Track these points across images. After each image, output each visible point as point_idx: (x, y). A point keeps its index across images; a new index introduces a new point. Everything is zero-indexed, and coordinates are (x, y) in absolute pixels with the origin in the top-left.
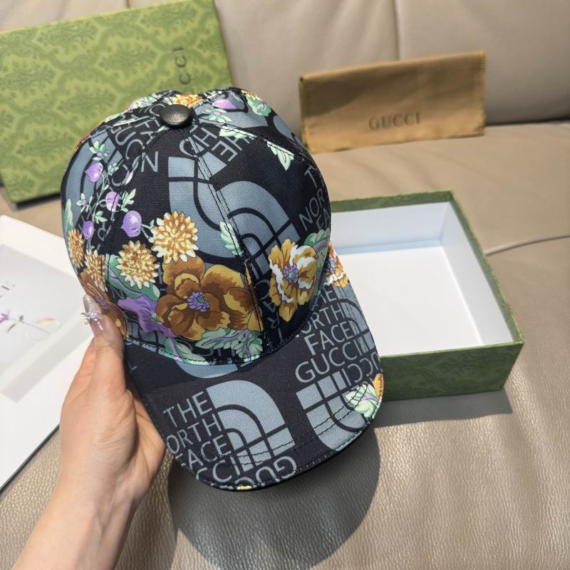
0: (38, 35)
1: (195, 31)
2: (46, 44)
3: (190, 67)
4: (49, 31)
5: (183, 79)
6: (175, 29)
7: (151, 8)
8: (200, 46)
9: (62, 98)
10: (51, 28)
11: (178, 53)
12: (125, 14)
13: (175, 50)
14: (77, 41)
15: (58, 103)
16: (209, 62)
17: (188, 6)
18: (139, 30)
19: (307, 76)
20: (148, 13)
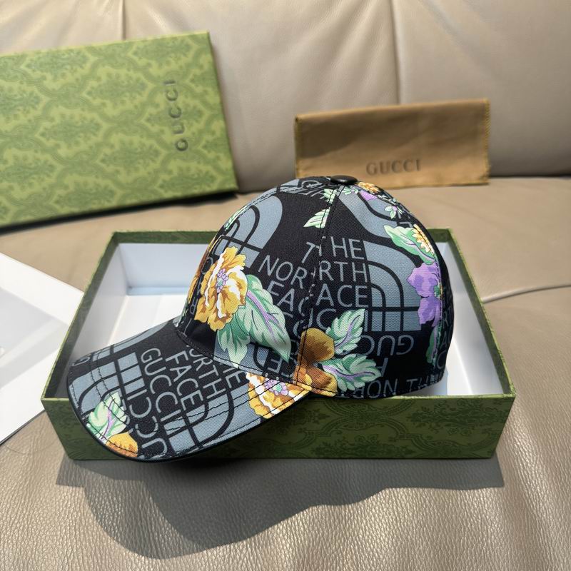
0: (28, 61)
1: (188, 66)
2: (34, 71)
3: (181, 101)
4: (39, 58)
5: (172, 112)
6: (168, 63)
7: (144, 41)
8: (192, 81)
9: (46, 124)
10: (41, 55)
11: (170, 87)
12: (118, 45)
13: (167, 83)
14: (66, 69)
15: (41, 130)
16: (201, 97)
17: (183, 41)
18: (131, 62)
19: (302, 116)
20: (141, 45)
